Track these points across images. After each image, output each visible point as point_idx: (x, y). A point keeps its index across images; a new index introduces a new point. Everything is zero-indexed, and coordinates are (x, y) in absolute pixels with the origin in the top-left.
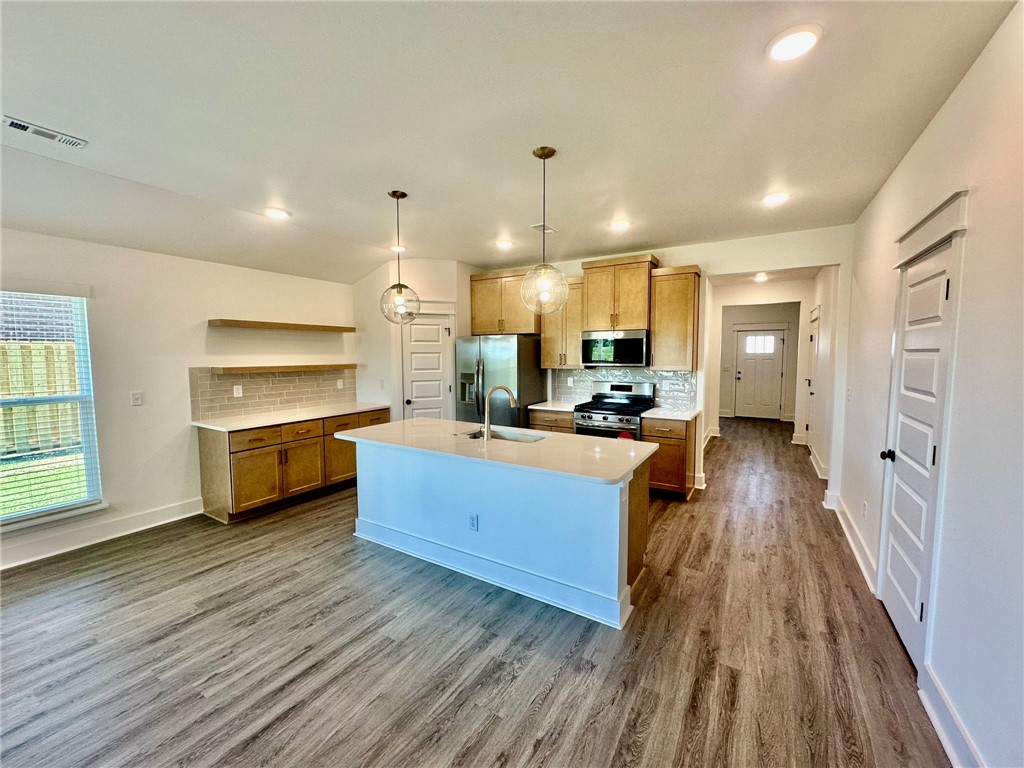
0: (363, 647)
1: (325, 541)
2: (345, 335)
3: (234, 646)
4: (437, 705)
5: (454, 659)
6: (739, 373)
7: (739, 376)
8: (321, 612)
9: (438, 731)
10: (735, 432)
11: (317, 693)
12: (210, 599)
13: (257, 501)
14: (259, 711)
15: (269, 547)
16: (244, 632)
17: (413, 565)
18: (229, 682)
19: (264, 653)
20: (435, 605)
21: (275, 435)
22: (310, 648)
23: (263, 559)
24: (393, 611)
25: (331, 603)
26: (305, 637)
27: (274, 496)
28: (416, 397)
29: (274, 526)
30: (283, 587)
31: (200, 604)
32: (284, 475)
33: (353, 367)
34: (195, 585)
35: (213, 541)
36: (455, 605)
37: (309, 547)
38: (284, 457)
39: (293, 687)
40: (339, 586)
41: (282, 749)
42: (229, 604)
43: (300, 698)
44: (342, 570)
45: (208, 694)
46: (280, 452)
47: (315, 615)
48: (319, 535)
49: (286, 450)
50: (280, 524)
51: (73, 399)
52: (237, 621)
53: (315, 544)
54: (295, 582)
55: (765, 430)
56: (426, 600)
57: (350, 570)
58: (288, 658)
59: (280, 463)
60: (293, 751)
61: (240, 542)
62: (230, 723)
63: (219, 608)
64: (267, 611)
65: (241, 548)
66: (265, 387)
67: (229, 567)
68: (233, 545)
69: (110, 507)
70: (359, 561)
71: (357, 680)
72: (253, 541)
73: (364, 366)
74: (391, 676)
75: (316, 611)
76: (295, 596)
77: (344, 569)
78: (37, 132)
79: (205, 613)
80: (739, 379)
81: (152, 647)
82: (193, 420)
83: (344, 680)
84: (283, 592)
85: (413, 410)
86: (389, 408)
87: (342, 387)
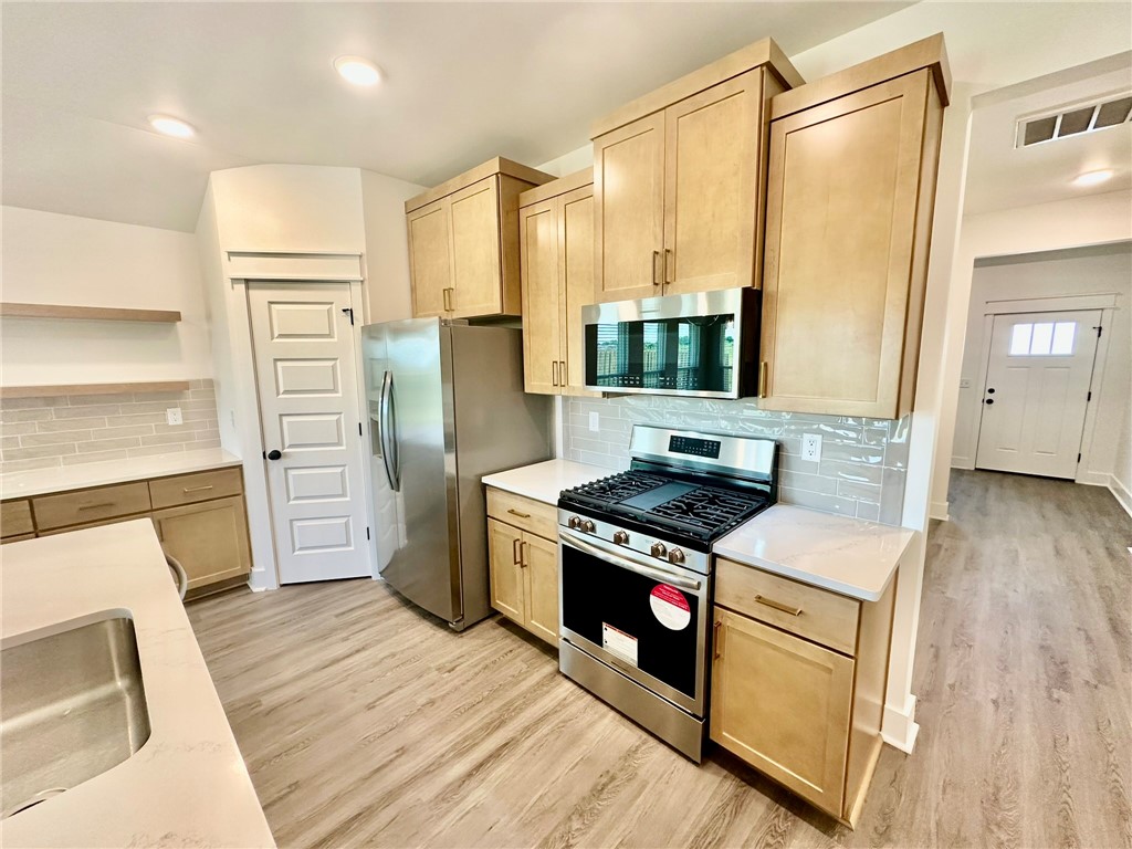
6: (991, 391)
7: (989, 396)
10: (982, 511)
28: (290, 446)
55: (1049, 508)
80: (990, 402)
85: (286, 469)
86: (240, 467)
87: (180, 422)
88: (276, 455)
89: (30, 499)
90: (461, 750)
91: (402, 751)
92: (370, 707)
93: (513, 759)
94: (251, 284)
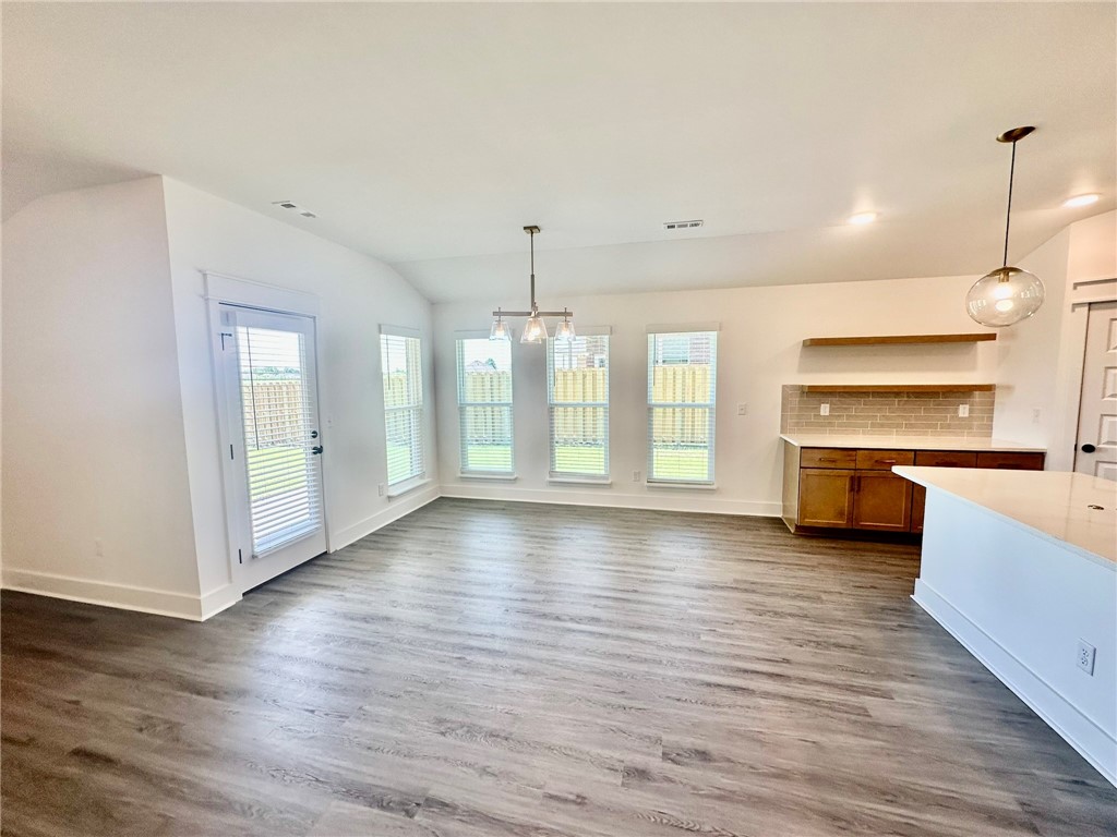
0: (836, 696)
1: (872, 587)
2: (980, 344)
3: (737, 621)
4: (871, 805)
5: (934, 791)
8: (818, 643)
9: (848, 822)
11: (766, 695)
12: (745, 582)
13: (822, 521)
14: (722, 672)
15: (813, 566)
16: (750, 617)
17: (971, 668)
18: (719, 641)
19: (753, 639)
20: (960, 726)
21: (848, 458)
22: (787, 661)
23: (802, 573)
24: (896, 692)
25: (832, 640)
26: (789, 650)
27: (842, 523)
28: (1108, 443)
29: (833, 551)
30: (801, 604)
31: (736, 581)
32: (854, 504)
33: (988, 388)
34: (742, 567)
35: (774, 542)
36: (994, 749)
37: (851, 584)
38: (856, 484)
39: (753, 676)
40: (853, 633)
41: (719, 706)
42: (754, 591)
43: (751, 687)
44: (868, 621)
45: (703, 638)
46: (852, 478)
47: (810, 641)
48: (868, 578)
49: (859, 478)
50: (838, 552)
51: (706, 406)
52: (751, 606)
53: (857, 584)
54: (815, 605)
56: (950, 712)
57: (876, 626)
58: (768, 656)
59: (852, 489)
60: (726, 713)
61: (794, 551)
62: (703, 664)
63: (746, 591)
64: (776, 613)
65: (791, 556)
66: (856, 407)
67: (771, 566)
68: (785, 551)
69: (718, 489)
70: (894, 624)
71: (806, 714)
72: (805, 555)
73: (1008, 388)
74: (841, 739)
75: (815, 639)
76: (806, 616)
77: (871, 622)
78: (680, 226)
79: (736, 588)
81: (694, 590)
82: (782, 433)
83: (795, 705)
84: (800, 607)
85: (1098, 463)
86: (1042, 454)
87: (967, 415)
88: (1089, 449)
94: (1094, 306)
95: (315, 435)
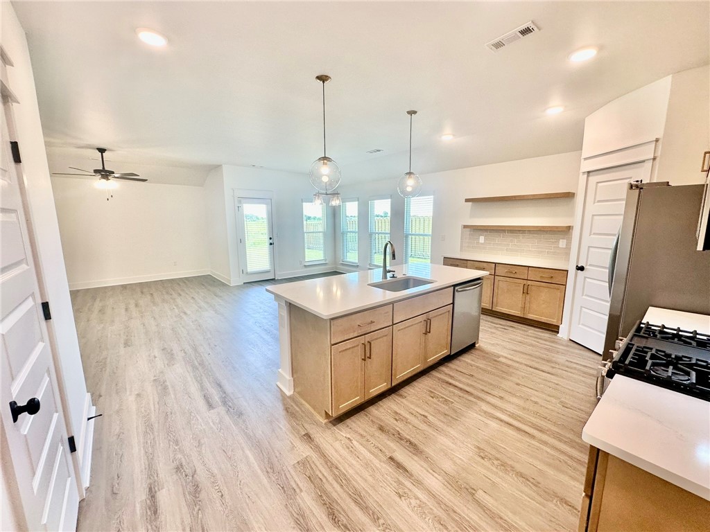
28: (590, 265)
66: (497, 239)
82: (461, 251)
85: (585, 278)
86: (567, 271)
87: (564, 246)
88: (582, 269)
89: (495, 263)
90: (512, 415)
91: (501, 398)
92: (518, 384)
93: (519, 436)
94: (591, 174)
95: (271, 239)
